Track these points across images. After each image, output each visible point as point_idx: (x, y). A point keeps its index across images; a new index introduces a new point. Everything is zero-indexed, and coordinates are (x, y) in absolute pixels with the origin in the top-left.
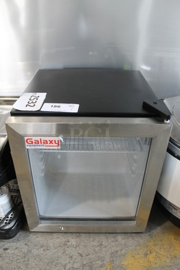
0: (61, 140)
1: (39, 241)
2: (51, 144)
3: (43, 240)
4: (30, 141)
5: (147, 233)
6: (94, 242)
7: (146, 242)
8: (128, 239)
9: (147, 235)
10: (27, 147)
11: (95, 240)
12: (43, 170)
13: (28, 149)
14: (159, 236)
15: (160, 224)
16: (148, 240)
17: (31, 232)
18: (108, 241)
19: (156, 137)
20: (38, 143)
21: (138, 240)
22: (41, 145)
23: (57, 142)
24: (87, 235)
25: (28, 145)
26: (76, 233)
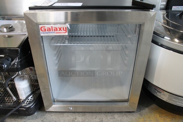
0: (68, 28)
1: (52, 118)
2: (60, 31)
3: (56, 118)
4: (43, 29)
5: (138, 112)
6: (96, 119)
7: (137, 119)
8: (123, 117)
9: (138, 113)
10: (42, 35)
11: (97, 117)
12: (57, 64)
13: (42, 36)
14: (147, 115)
15: (147, 106)
16: (139, 117)
17: (47, 112)
18: (107, 118)
19: (144, 24)
20: (50, 31)
21: (131, 117)
22: (52, 32)
23: (65, 29)
24: (91, 114)
25: (42, 32)
26: (82, 112)
